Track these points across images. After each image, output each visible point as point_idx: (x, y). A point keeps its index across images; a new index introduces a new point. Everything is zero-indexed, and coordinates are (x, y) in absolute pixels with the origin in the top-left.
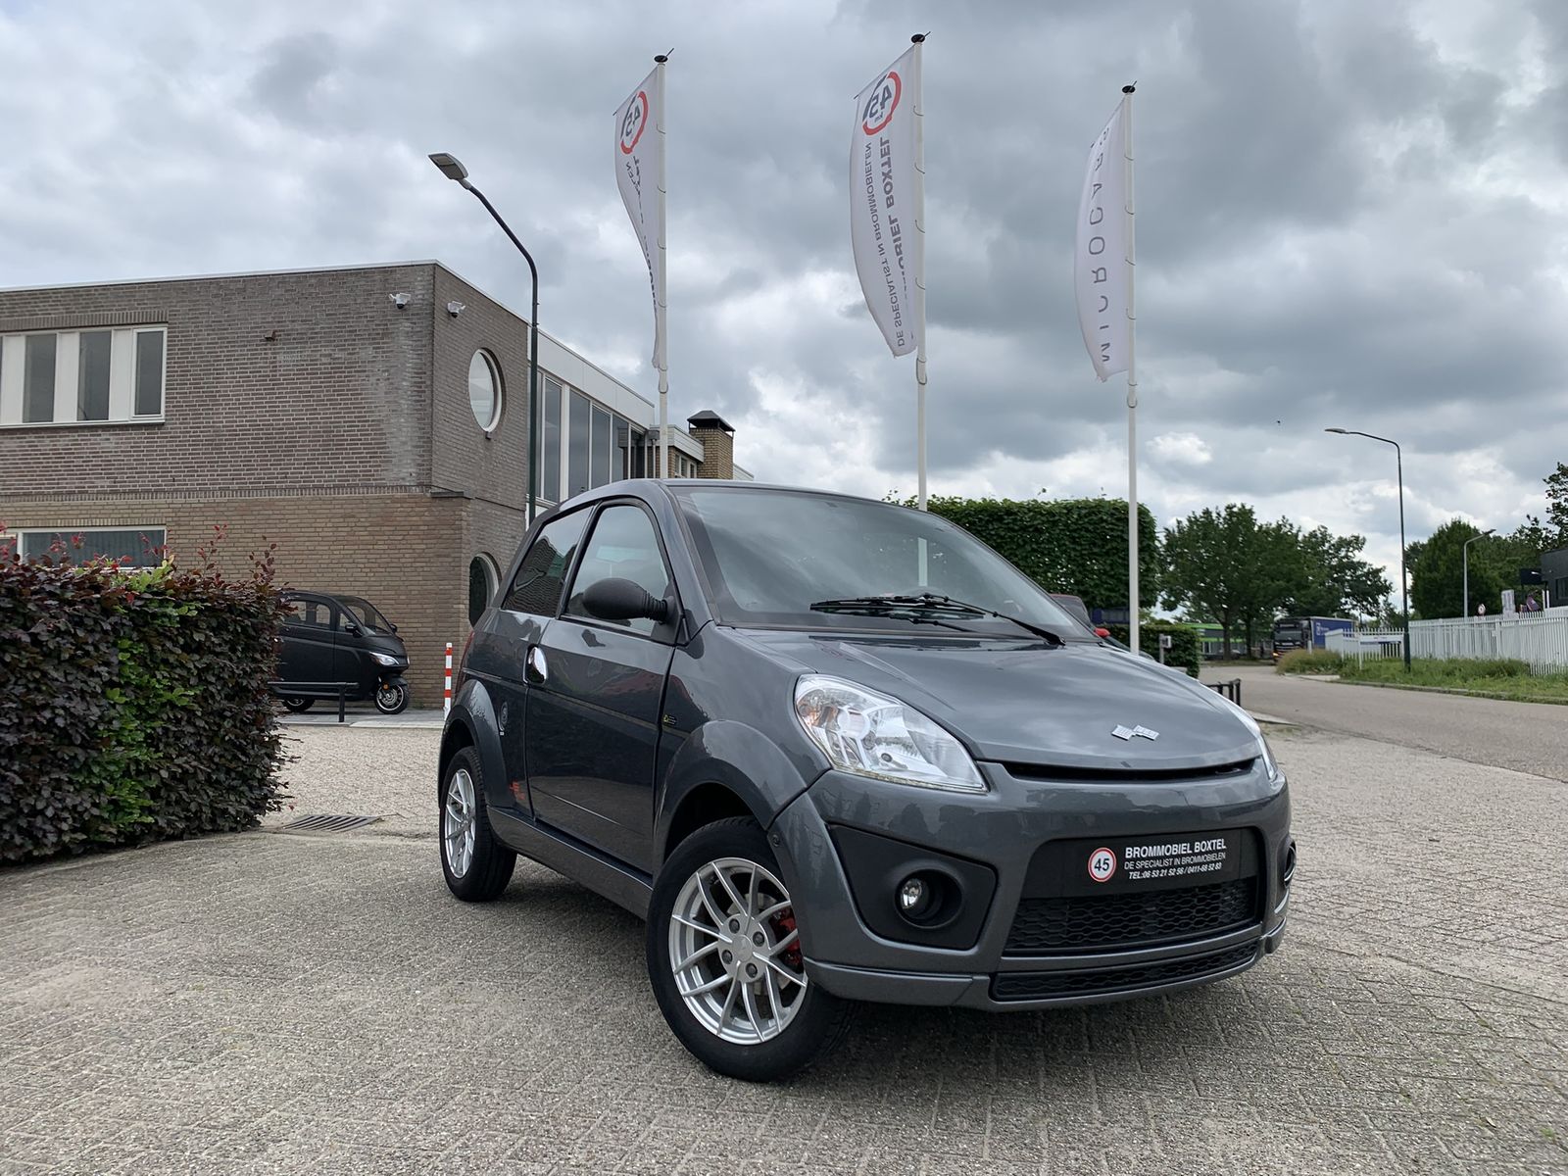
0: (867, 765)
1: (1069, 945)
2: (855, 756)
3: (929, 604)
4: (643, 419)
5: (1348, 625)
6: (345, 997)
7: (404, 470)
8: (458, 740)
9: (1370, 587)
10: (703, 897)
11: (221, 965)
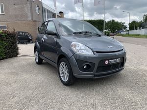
0: (80, 52)
1: (103, 71)
2: (78, 51)
3: (86, 32)
4: (54, 12)
5: (123, 31)
6: (25, 77)
7: (30, 18)
8: (36, 48)
9: (125, 27)
10: (62, 67)
11: (11, 73)
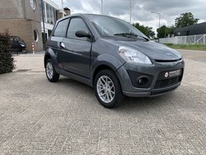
7: (21, 16)
10: (101, 83)
